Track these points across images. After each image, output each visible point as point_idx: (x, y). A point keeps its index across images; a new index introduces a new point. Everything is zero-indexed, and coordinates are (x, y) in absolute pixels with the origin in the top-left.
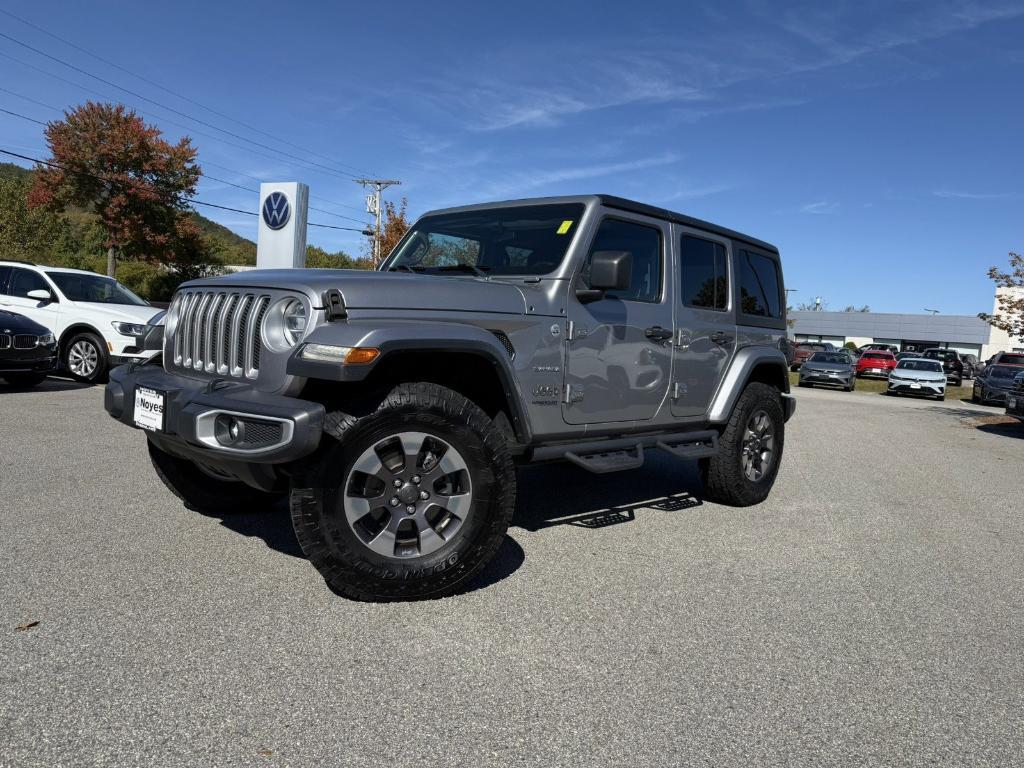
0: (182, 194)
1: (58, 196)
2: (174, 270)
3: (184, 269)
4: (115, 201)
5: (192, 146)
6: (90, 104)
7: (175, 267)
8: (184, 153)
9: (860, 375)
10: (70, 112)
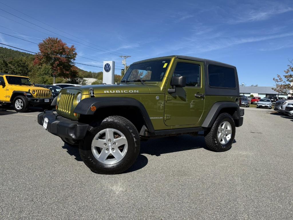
0: (72, 60)
1: (41, 62)
2: (69, 80)
3: (72, 79)
4: (56, 63)
5: (74, 47)
6: (49, 38)
7: (70, 79)
8: (72, 49)
9: (252, 103)
10: (44, 40)
